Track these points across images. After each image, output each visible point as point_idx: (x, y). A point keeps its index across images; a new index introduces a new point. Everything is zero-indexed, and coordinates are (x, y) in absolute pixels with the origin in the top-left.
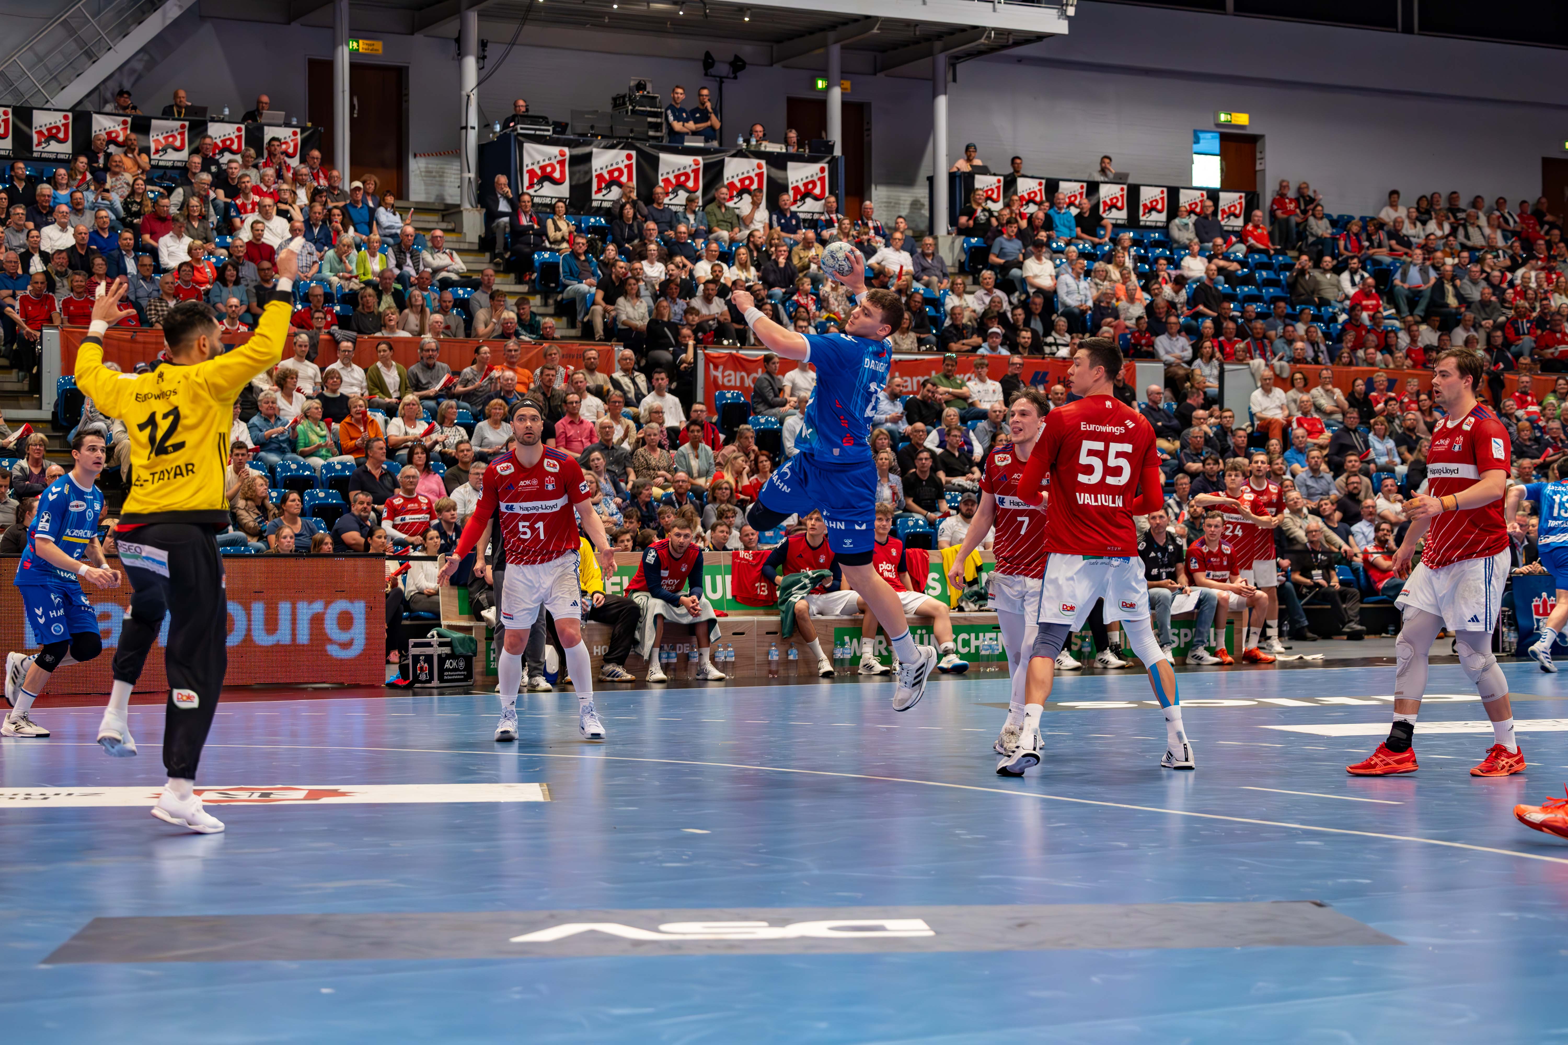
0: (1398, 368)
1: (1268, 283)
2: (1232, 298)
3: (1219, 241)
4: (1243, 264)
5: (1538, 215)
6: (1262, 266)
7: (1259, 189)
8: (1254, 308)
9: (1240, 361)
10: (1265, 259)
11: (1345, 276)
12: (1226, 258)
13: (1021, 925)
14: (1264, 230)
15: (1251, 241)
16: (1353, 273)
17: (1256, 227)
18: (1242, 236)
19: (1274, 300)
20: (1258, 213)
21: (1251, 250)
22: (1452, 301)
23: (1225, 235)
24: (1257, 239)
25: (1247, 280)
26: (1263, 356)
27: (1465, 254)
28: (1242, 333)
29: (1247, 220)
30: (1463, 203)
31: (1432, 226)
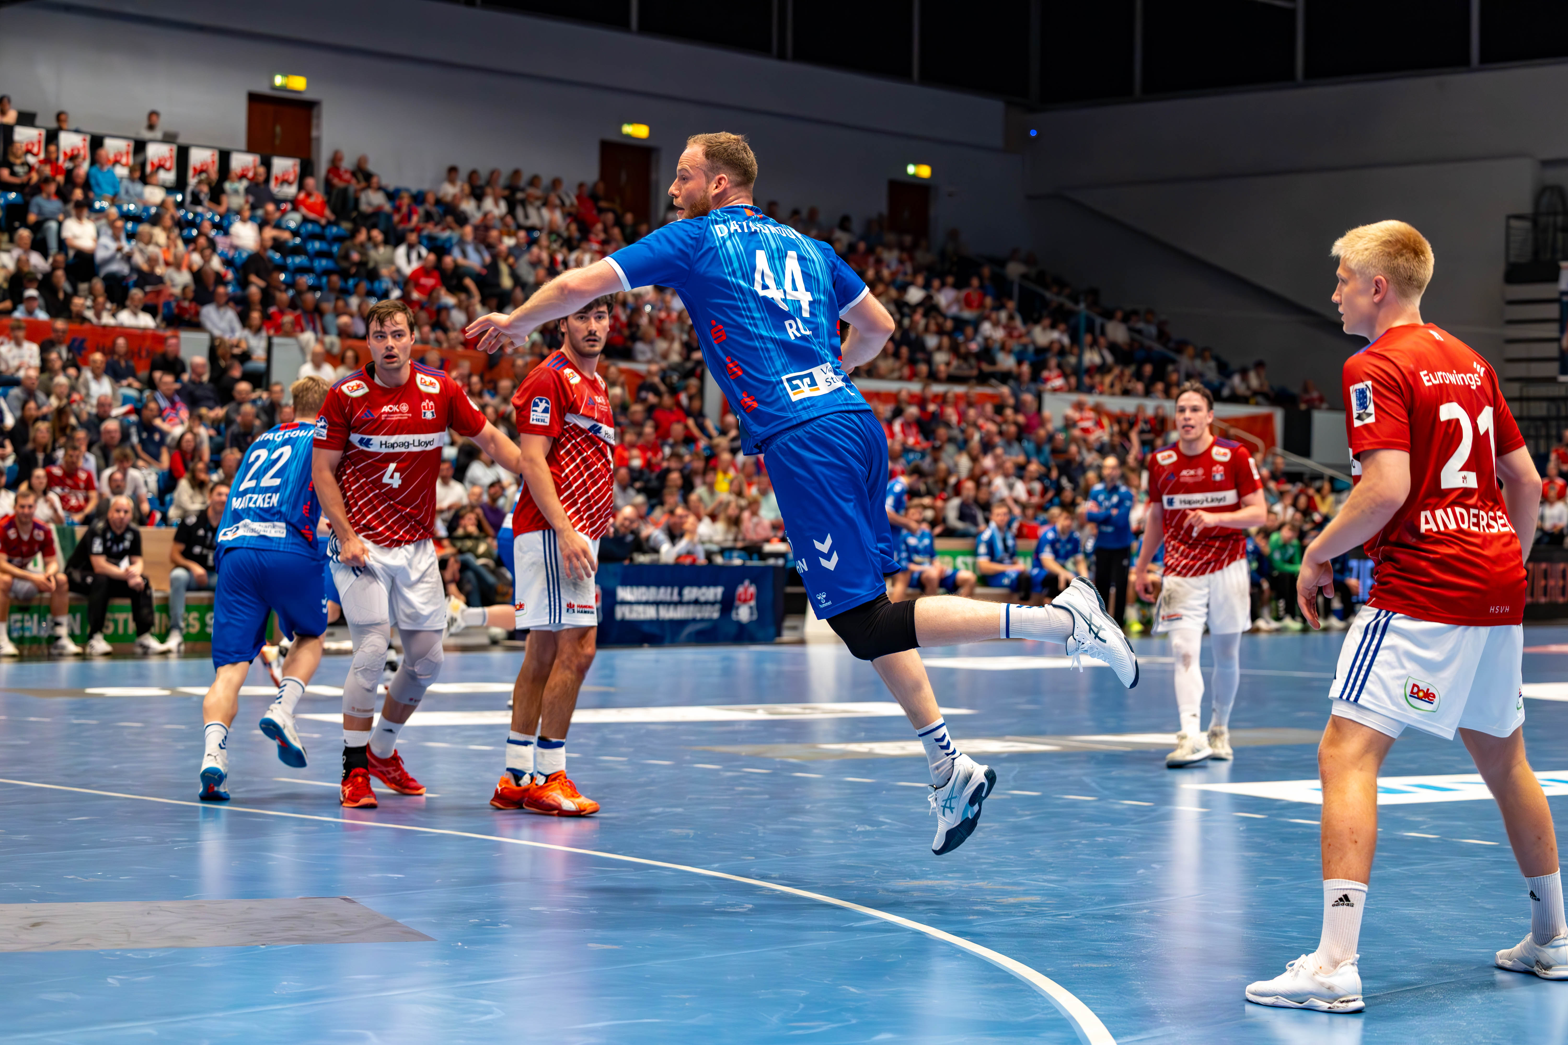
0: (452, 348)
1: (320, 254)
2: (283, 268)
3: (271, 207)
4: (295, 233)
5: (594, 197)
6: (313, 237)
7: (314, 156)
8: (307, 280)
9: (288, 334)
10: (317, 229)
11: (402, 250)
12: (278, 226)
13: (35, 925)
14: (317, 198)
15: (303, 210)
16: (410, 247)
17: (309, 195)
18: (295, 204)
19: (327, 272)
20: (310, 182)
21: (305, 220)
22: (507, 282)
23: (278, 202)
24: (310, 208)
25: (296, 251)
26: (314, 330)
27: (522, 234)
28: (293, 305)
29: (301, 187)
30: (523, 182)
31: (488, 204)
